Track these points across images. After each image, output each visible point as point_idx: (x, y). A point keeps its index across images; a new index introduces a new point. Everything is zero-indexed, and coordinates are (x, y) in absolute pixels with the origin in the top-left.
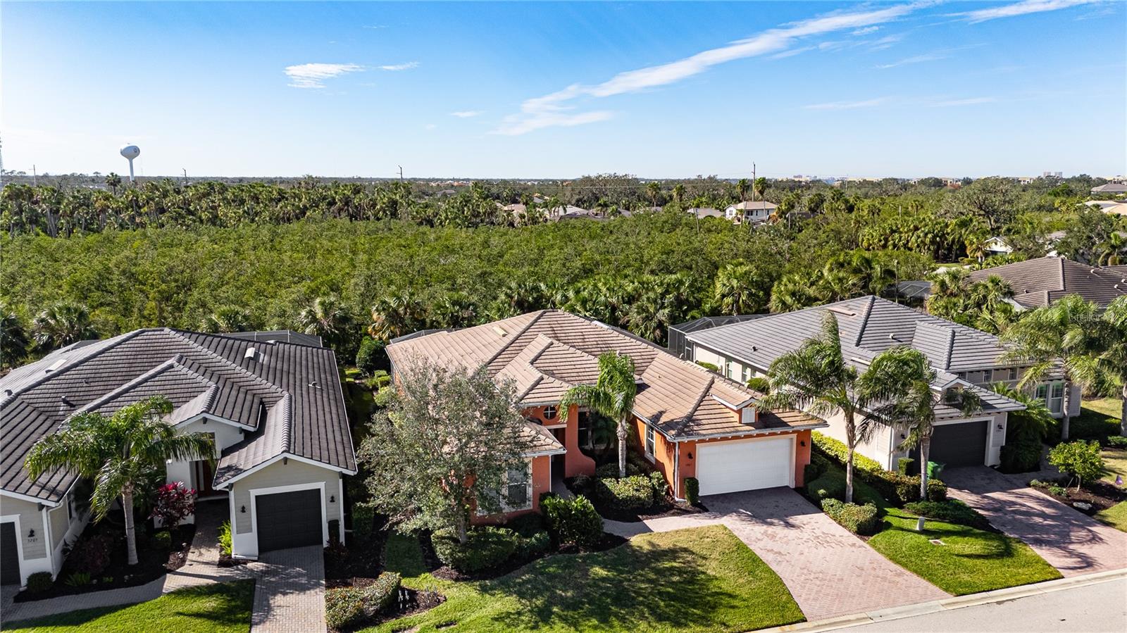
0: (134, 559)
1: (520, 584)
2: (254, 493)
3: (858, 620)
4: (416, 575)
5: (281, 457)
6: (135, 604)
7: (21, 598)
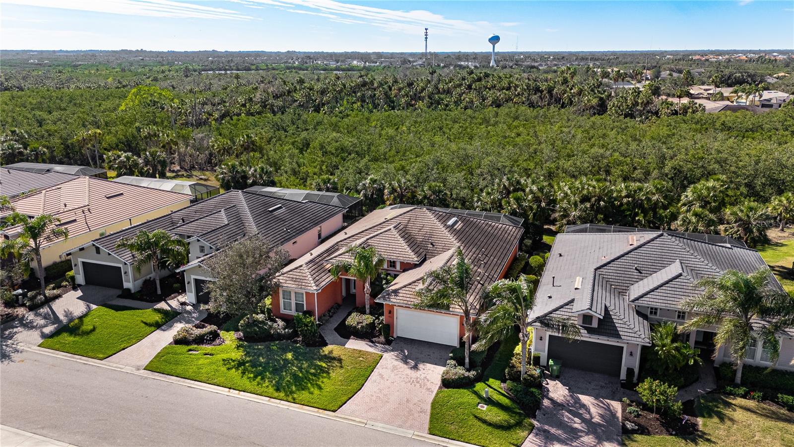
0: (159, 292)
1: (255, 349)
2: (193, 277)
3: (360, 422)
4: (228, 331)
5: (197, 264)
6: (139, 309)
7: (119, 296)
